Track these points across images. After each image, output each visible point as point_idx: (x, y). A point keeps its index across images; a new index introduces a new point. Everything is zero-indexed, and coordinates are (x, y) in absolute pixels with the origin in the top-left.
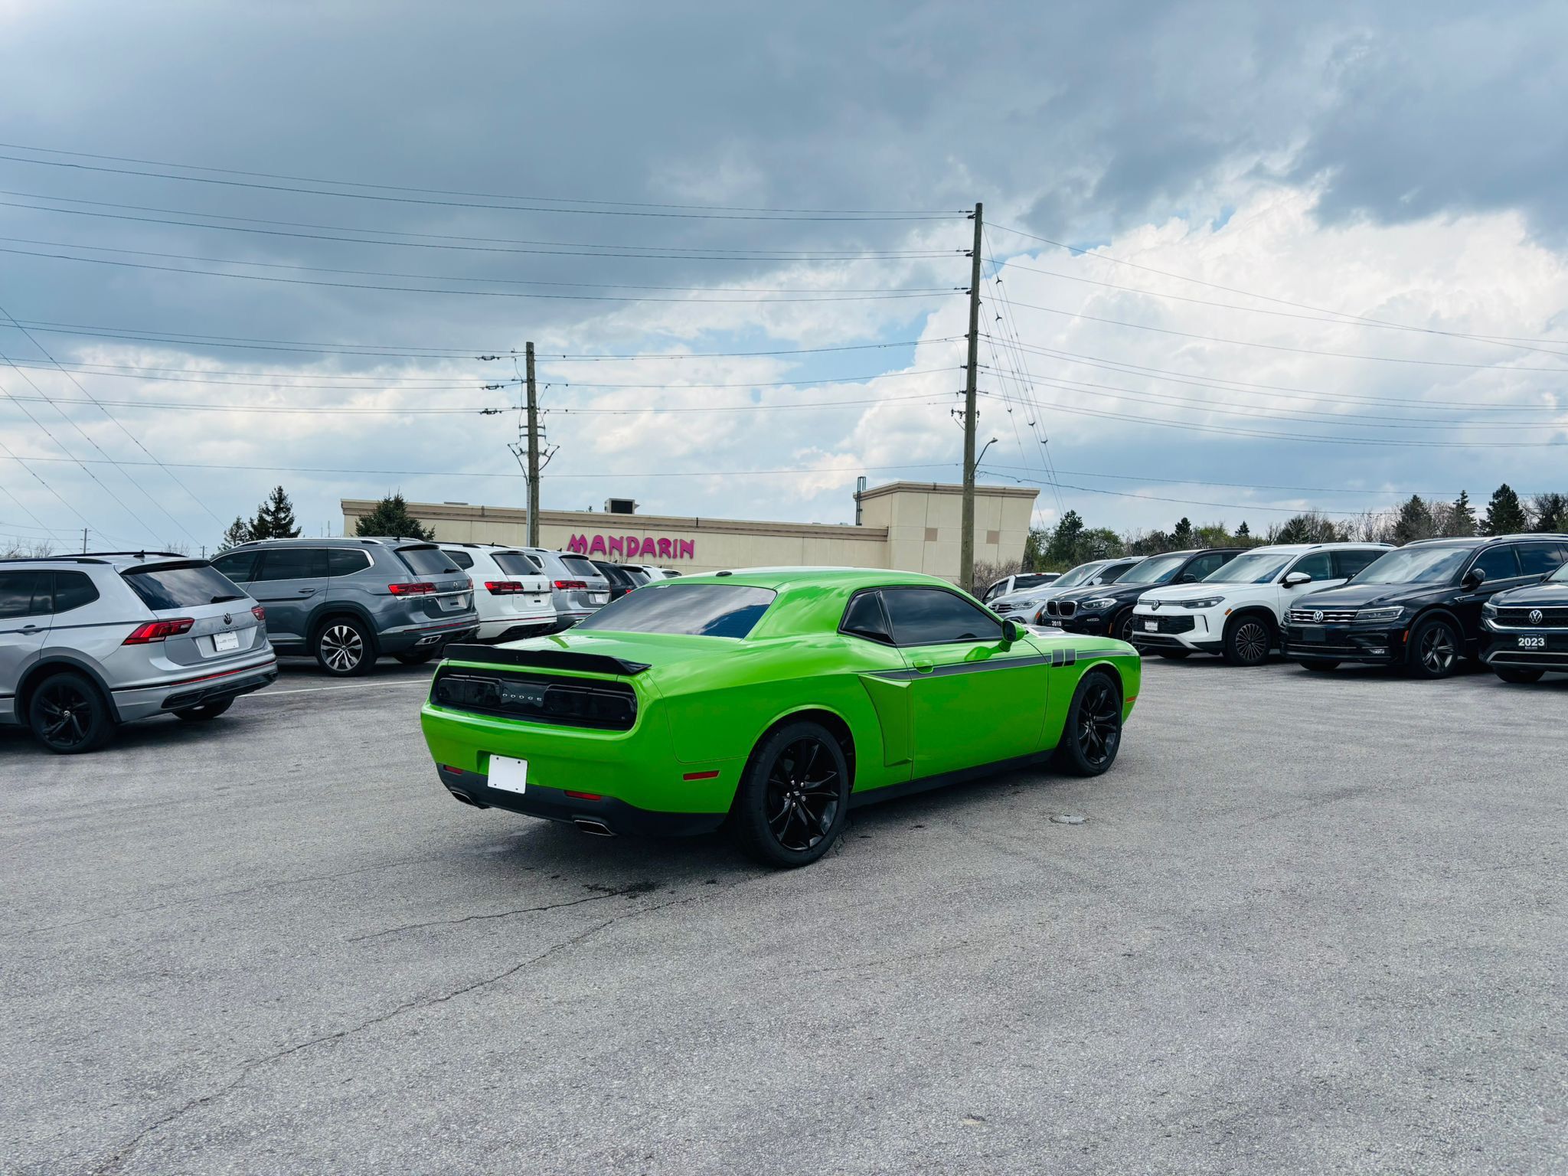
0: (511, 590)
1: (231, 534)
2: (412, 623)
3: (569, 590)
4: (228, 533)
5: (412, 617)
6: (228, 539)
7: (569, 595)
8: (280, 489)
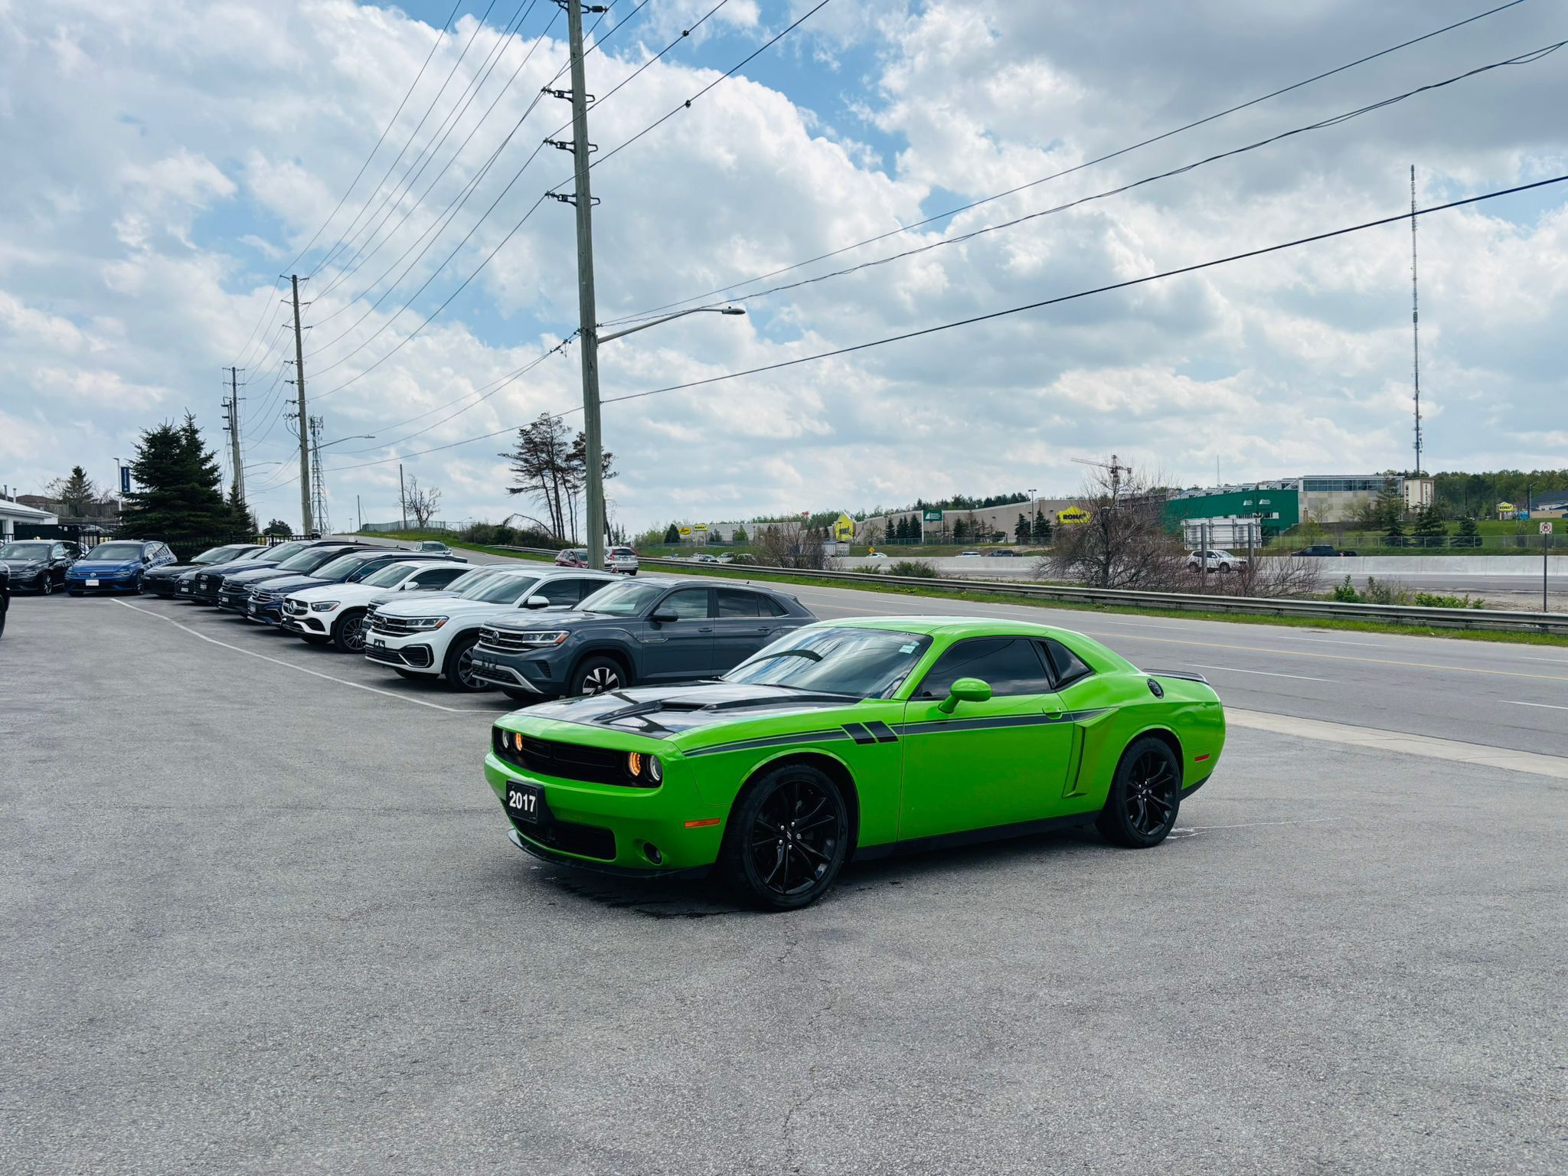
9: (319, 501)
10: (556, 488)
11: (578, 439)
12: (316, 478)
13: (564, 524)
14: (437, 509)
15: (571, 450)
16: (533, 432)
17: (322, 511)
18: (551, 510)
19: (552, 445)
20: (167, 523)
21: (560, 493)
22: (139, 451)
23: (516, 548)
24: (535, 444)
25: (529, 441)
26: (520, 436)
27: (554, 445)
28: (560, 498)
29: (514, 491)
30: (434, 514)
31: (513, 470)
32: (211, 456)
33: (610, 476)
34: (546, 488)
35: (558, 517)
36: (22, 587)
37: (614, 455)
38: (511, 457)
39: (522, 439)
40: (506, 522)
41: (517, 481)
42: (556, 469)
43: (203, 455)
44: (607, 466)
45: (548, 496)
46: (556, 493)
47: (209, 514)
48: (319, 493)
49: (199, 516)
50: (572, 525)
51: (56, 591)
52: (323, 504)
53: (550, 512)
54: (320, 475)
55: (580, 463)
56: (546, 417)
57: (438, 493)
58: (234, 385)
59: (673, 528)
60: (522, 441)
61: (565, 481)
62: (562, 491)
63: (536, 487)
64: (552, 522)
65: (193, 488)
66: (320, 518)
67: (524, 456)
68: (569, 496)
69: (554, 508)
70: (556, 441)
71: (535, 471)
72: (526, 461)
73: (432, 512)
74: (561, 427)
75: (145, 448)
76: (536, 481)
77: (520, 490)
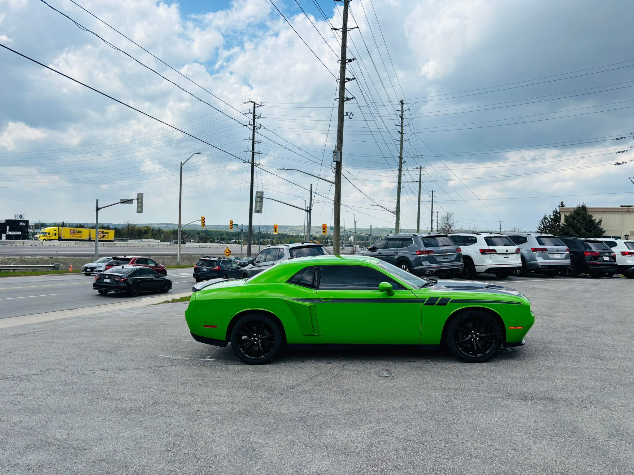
0: (490, 253)
1: (542, 222)
2: (423, 265)
3: (537, 252)
4: (541, 221)
5: (423, 263)
6: (541, 224)
7: (537, 254)
8: (562, 203)
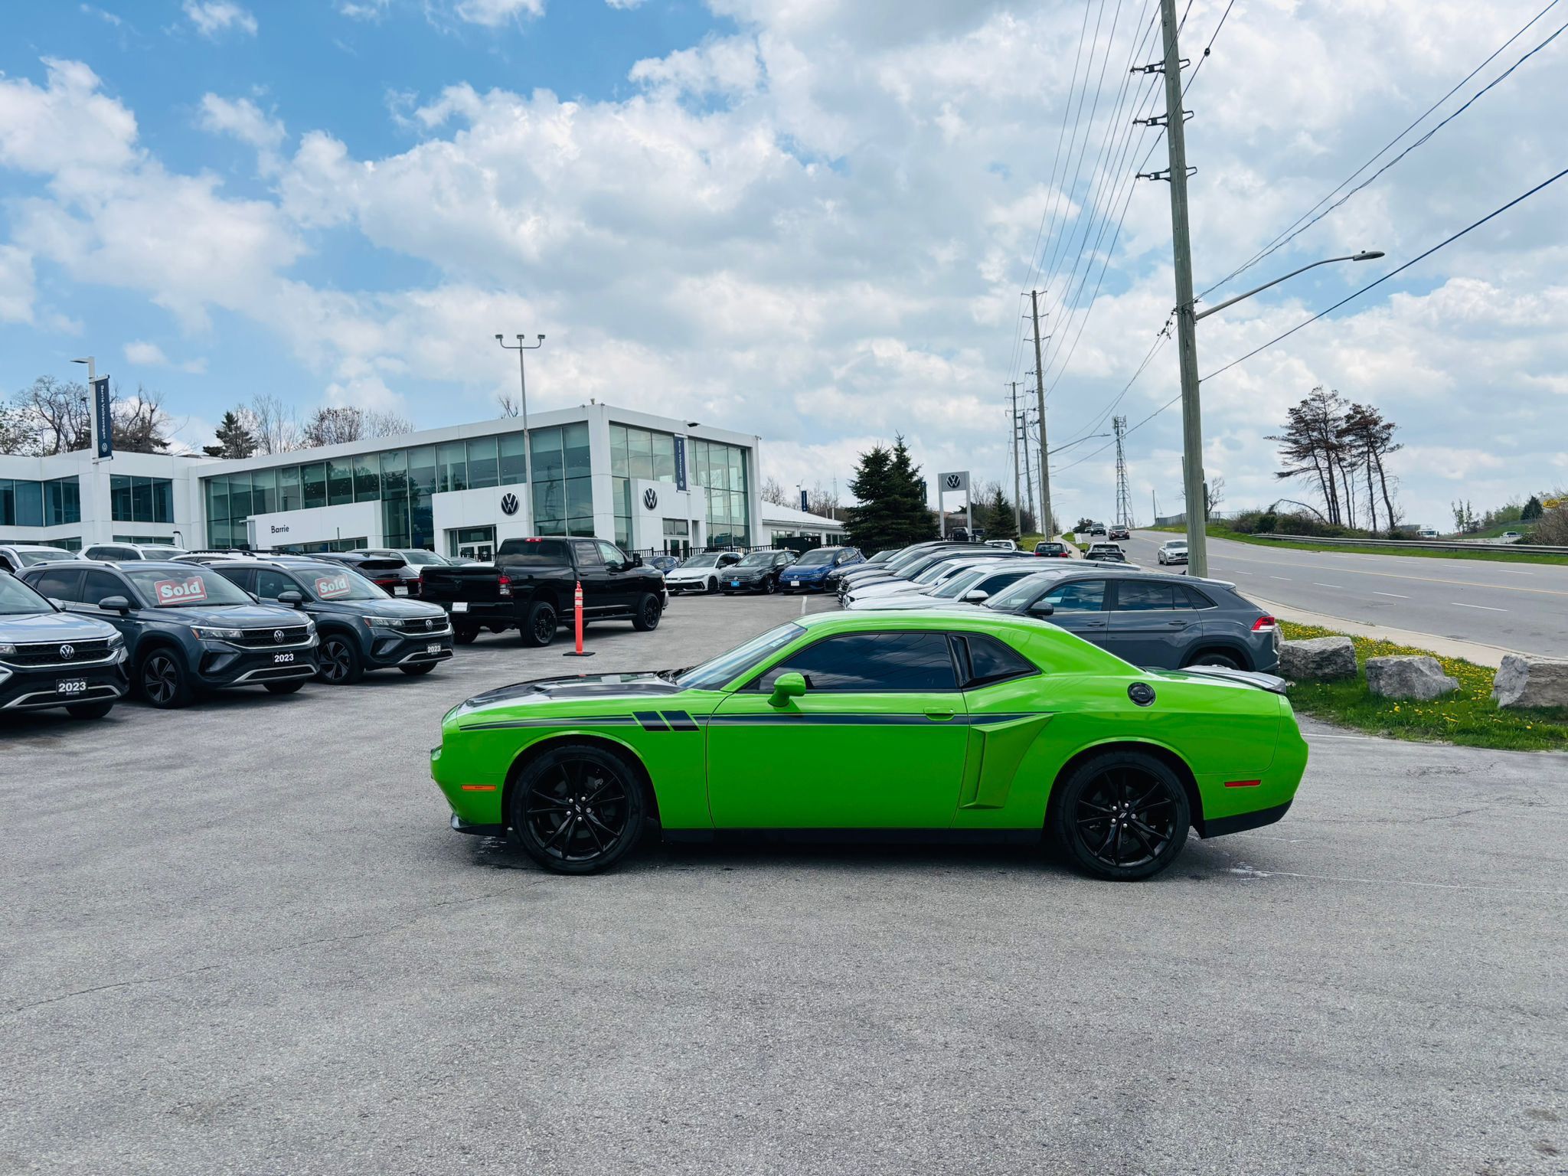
9: (1124, 498)
10: (1330, 468)
11: (1352, 412)
12: (1120, 476)
13: (1340, 507)
14: (1221, 498)
15: (1343, 425)
16: (1304, 410)
17: (1127, 507)
18: (1326, 492)
19: (1326, 421)
20: (875, 531)
21: (1335, 473)
22: (857, 471)
23: (1277, 536)
24: (1307, 424)
25: (1300, 420)
26: (1289, 415)
27: (1329, 421)
28: (1335, 478)
29: (1282, 475)
30: (1218, 504)
31: (1282, 453)
32: (917, 471)
33: (1392, 449)
34: (1319, 469)
35: (1333, 501)
36: (752, 588)
37: (1396, 425)
38: (1278, 439)
39: (1292, 419)
40: (1272, 507)
41: (1285, 464)
42: (1330, 448)
43: (910, 470)
44: (1387, 439)
45: (1322, 478)
46: (1331, 473)
47: (908, 521)
48: (1123, 491)
49: (900, 524)
50: (1349, 507)
51: (776, 592)
52: (1127, 500)
53: (1324, 495)
54: (1124, 473)
55: (1354, 438)
56: (1319, 393)
57: (1221, 482)
58: (1014, 398)
59: (1534, 503)
60: (1292, 420)
61: (1340, 460)
62: (1337, 471)
63: (1304, 470)
64: (1327, 505)
65: (895, 500)
66: (1125, 514)
67: (1293, 437)
68: (1344, 475)
69: (1328, 490)
70: (1330, 417)
71: (1303, 452)
72: (1295, 442)
73: (1216, 503)
74: (1336, 400)
75: (861, 467)
76: (1307, 463)
77: (1289, 474)
